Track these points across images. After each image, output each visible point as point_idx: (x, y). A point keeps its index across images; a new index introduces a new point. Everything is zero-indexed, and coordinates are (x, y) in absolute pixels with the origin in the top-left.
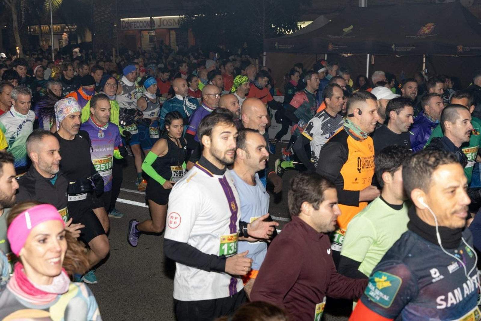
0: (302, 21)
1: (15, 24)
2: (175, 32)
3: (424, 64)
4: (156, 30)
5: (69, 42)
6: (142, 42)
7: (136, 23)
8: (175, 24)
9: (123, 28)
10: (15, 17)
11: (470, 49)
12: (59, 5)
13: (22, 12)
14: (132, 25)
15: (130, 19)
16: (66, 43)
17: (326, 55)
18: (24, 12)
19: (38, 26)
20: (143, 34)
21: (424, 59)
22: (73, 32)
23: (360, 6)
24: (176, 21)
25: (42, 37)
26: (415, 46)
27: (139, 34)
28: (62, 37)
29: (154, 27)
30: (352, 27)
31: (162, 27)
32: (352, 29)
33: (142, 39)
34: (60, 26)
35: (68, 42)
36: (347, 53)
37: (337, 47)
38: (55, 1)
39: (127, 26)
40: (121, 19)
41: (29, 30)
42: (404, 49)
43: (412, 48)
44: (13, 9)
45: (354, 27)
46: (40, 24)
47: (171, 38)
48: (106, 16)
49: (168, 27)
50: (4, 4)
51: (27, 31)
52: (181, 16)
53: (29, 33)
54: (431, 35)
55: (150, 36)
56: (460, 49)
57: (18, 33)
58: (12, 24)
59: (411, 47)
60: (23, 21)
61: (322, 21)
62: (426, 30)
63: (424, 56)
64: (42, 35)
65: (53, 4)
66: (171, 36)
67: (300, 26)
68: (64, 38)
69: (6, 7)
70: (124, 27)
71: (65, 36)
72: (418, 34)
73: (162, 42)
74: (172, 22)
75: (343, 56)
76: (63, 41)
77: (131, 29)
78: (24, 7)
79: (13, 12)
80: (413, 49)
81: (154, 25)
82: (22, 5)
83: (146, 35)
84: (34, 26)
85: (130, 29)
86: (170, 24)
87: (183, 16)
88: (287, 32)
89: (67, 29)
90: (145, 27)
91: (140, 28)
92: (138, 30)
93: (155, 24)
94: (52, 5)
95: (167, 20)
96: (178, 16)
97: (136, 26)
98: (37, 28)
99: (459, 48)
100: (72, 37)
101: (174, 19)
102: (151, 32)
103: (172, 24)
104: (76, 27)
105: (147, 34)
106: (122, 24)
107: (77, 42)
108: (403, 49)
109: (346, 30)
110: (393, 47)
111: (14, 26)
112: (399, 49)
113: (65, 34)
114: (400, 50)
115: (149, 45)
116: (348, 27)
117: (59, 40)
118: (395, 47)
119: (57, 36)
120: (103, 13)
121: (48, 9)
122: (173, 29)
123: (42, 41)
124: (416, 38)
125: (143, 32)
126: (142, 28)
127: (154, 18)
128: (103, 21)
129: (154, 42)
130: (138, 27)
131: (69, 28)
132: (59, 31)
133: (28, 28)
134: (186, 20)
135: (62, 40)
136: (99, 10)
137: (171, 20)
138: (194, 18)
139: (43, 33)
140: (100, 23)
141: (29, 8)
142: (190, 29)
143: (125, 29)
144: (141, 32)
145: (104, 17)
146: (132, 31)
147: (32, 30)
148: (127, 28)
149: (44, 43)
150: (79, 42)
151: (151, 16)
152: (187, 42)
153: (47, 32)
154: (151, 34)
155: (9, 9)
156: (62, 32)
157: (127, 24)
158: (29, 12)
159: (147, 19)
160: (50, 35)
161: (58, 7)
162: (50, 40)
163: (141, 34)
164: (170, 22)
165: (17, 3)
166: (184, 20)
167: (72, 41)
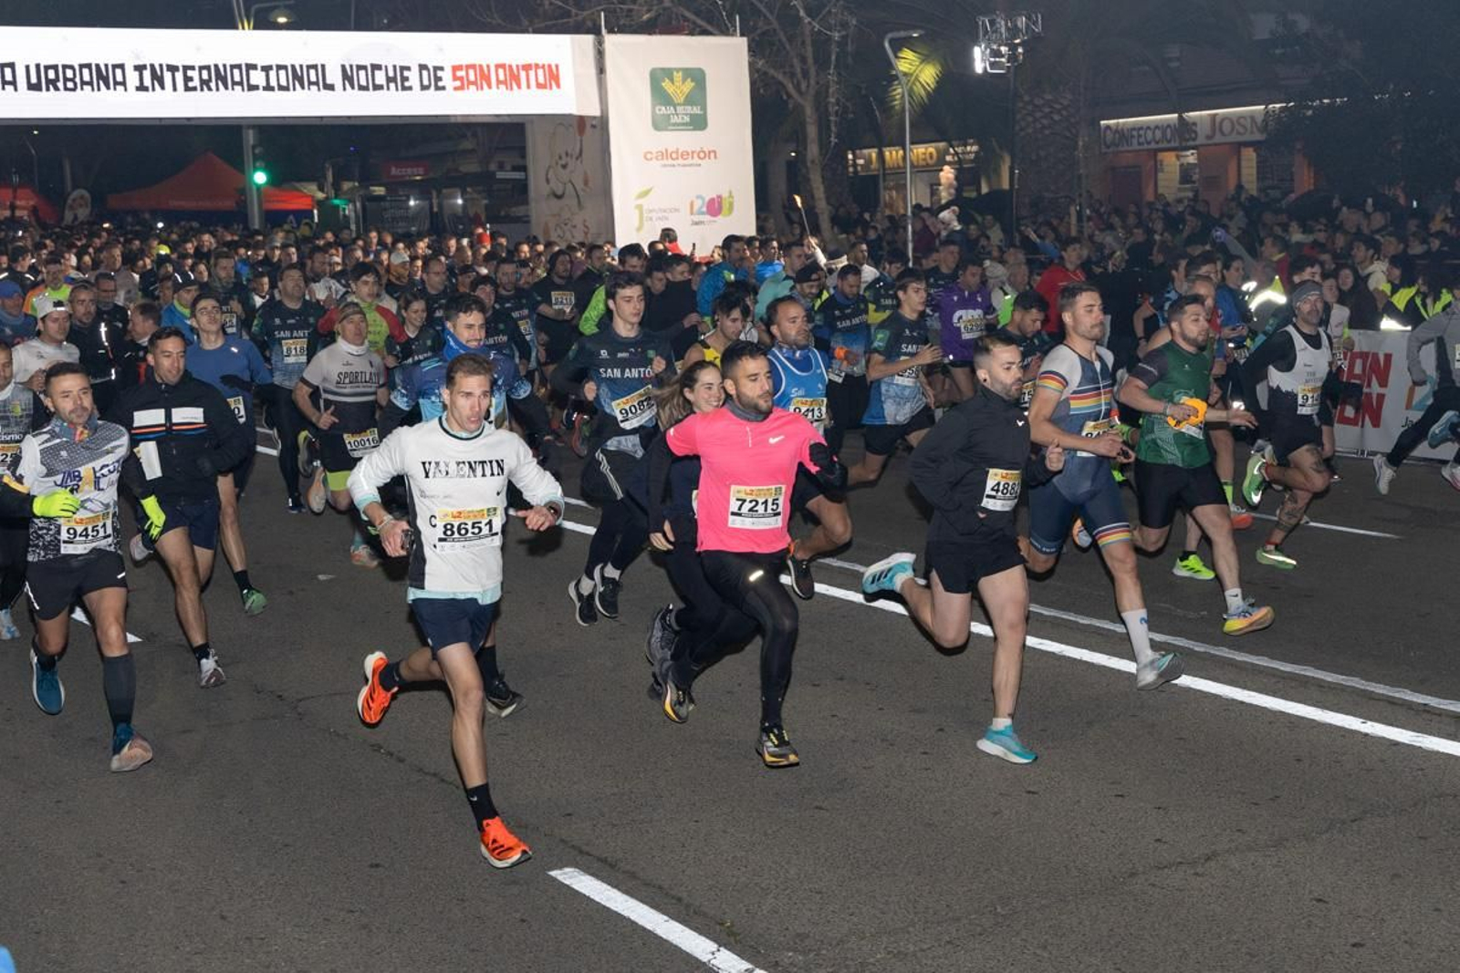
1: (813, 150)
2: (1255, 151)
4: (1201, 149)
5: (959, 190)
6: (1160, 183)
7: (1142, 132)
8: (1255, 129)
9: (1108, 147)
10: (812, 131)
12: (928, 93)
13: (831, 118)
14: (1132, 137)
15: (1121, 121)
16: (950, 194)
18: (837, 115)
19: (876, 150)
20: (1161, 161)
22: (972, 161)
24: (1259, 119)
25: (884, 180)
27: (1152, 163)
28: (939, 179)
29: (1194, 139)
31: (1218, 139)
33: (1160, 175)
34: (938, 150)
35: (957, 190)
38: (918, 84)
39: (1117, 141)
40: (1102, 122)
41: (851, 162)
44: (809, 111)
46: (880, 144)
47: (1244, 171)
48: (1056, 117)
49: (1234, 138)
50: (785, 97)
51: (846, 167)
52: (1270, 106)
53: (851, 169)
55: (1182, 165)
57: (819, 172)
58: (805, 149)
60: (833, 140)
64: (884, 175)
65: (911, 93)
66: (1244, 163)
68: (943, 181)
69: (791, 106)
70: (1108, 143)
71: (947, 174)
73: (1212, 182)
74: (1248, 123)
76: (941, 188)
77: (1130, 148)
78: (838, 102)
79: (808, 120)
81: (1193, 135)
82: (830, 99)
83: (1171, 162)
84: (866, 151)
85: (1126, 148)
86: (1241, 130)
87: (1278, 105)
89: (952, 155)
90: (1169, 142)
91: (1153, 146)
92: (1148, 150)
93: (1195, 132)
94: (910, 96)
95: (1231, 120)
96: (1263, 107)
97: (1142, 140)
100: (966, 177)
101: (1252, 117)
102: (1184, 153)
103: (1244, 127)
104: (975, 148)
105: (1174, 159)
106: (1105, 137)
107: (979, 189)
111: (811, 155)
113: (946, 168)
115: (1180, 190)
117: (932, 185)
119: (925, 174)
120: (1047, 110)
121: (897, 108)
122: (1247, 144)
123: (885, 188)
125: (1161, 156)
126: (1160, 146)
127: (1192, 115)
128: (1047, 132)
129: (1194, 182)
130: (1149, 143)
131: (956, 153)
132: (930, 162)
133: (850, 156)
134: (1285, 119)
135: (940, 185)
136: (1038, 101)
137: (1244, 117)
138: (1310, 112)
139: (890, 169)
140: (1040, 136)
141: (849, 104)
142: (1298, 146)
143: (1111, 150)
144: (1155, 156)
145: (1052, 118)
146: (1129, 155)
147: (861, 162)
148: (1117, 146)
149: (894, 193)
150: (985, 190)
151: (1180, 110)
152: (1292, 180)
153: (901, 164)
154: (1185, 161)
155: (799, 109)
156: (941, 162)
157: (1117, 136)
158: (851, 116)
159: (1172, 119)
160: (905, 173)
161: (926, 100)
162: (905, 185)
163: (1156, 161)
164: (1239, 124)
165: (818, 94)
166: (1279, 118)
167: (965, 188)
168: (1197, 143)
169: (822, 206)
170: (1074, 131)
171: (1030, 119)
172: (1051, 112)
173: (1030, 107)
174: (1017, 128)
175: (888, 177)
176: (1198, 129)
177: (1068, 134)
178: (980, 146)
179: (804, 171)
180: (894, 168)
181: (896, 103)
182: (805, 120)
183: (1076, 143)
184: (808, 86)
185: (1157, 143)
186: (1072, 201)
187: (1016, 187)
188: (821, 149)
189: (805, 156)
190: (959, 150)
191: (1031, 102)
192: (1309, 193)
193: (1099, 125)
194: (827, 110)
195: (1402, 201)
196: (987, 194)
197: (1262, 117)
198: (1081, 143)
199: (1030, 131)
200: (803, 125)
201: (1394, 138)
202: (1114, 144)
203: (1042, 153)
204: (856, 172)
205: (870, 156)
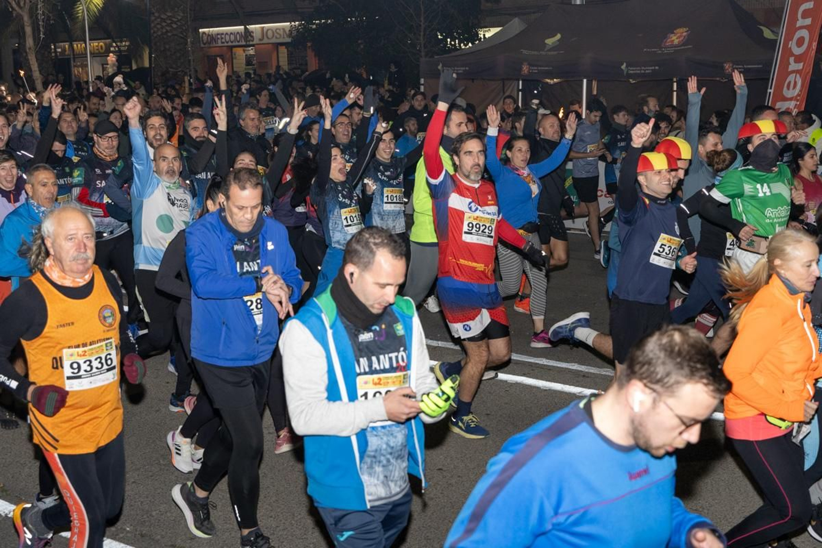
0: (486, 27)
1: (30, 42)
2: (286, 48)
3: (675, 93)
4: (256, 46)
5: (119, 68)
6: (234, 66)
7: (223, 36)
8: (285, 36)
9: (205, 44)
10: (28, 30)
11: (744, 68)
12: (98, 10)
13: (40, 23)
14: (219, 38)
15: (211, 29)
16: (113, 70)
17: (521, 82)
18: (43, 22)
19: (68, 43)
20: (235, 53)
21: (675, 84)
22: (125, 51)
23: (573, 3)
24: (288, 32)
25: (74, 61)
26: (657, 66)
27: (230, 54)
28: (107, 61)
29: (253, 41)
30: (559, 36)
31: (265, 41)
32: (558, 40)
33: (235, 61)
34: (105, 44)
36: (552, 79)
37: (535, 68)
38: (92, 4)
41: (53, 50)
42: (641, 70)
43: (653, 68)
44: (26, 18)
45: (562, 36)
46: (71, 40)
47: (280, 59)
49: (274, 40)
50: (10, 10)
51: (50, 52)
52: (293, 23)
53: (53, 55)
54: (683, 47)
55: (246, 55)
56: (727, 69)
57: (34, 54)
58: (25, 41)
59: (652, 66)
60: (42, 36)
61: (516, 25)
62: (676, 38)
63: (675, 80)
64: (74, 58)
65: (88, 9)
66: (280, 55)
67: (484, 35)
68: (110, 62)
69: (14, 15)
70: (205, 42)
71: (112, 58)
72: (663, 46)
73: (263, 65)
74: (281, 32)
75: (547, 83)
77: (217, 45)
78: (43, 14)
79: (26, 24)
80: (655, 69)
81: (251, 39)
82: (39, 12)
83: (240, 53)
84: (62, 44)
85: (214, 45)
86: (278, 36)
87: (297, 23)
88: (462, 45)
89: (114, 47)
90: (239, 42)
91: (230, 44)
92: (227, 46)
93: (252, 37)
94: (87, 11)
95: (272, 30)
96: (289, 23)
97: (223, 40)
98: (67, 46)
99: (727, 67)
100: (123, 60)
101: (283, 29)
102: (247, 49)
103: (280, 35)
104: (127, 44)
105: (242, 52)
106: (202, 38)
107: (131, 67)
108: (638, 70)
109: (550, 41)
110: (623, 67)
111: (28, 45)
112: (632, 70)
113: (111, 54)
114: (635, 72)
115: (246, 69)
116: (554, 36)
117: (103, 65)
118: (627, 67)
119: (99, 58)
120: (169, 22)
121: (80, 17)
122: (282, 44)
123: (75, 66)
124: (660, 52)
126: (234, 44)
127: (251, 27)
128: (169, 34)
129: (254, 65)
130: (227, 42)
131: (117, 46)
132: (100, 50)
133: (53, 47)
134: (301, 30)
135: (108, 64)
136: (163, 16)
137: (280, 29)
138: (314, 27)
139: (77, 55)
140: (165, 36)
141: (51, 15)
142: (309, 44)
143: (206, 46)
144: (232, 50)
145: (172, 27)
146: (217, 48)
147: (59, 50)
148: (210, 43)
149: (80, 69)
150: (134, 67)
151: (244, 24)
152: (306, 64)
153: (84, 52)
154: (248, 53)
155: (20, 17)
156: (108, 52)
157: (209, 38)
158: (51, 22)
159: (240, 29)
160: (87, 57)
161: (97, 14)
162: (87, 65)
163: (232, 52)
164: (278, 33)
165: (31, 9)
166: (298, 30)
167: (123, 67)
168: (254, 43)
169: (36, 74)
170: (185, 34)
171: (159, 26)
172: (171, 23)
173: (159, 20)
174: (152, 31)
175: (76, 60)
176: (254, 35)
177: (181, 35)
178: (130, 41)
179: (24, 54)
180: (79, 54)
181: (80, 15)
182: (23, 24)
183: (187, 40)
184: (24, 4)
185: (232, 42)
186: (186, 74)
187: (153, 66)
188: (35, 42)
189: (25, 46)
190: (118, 44)
191: (159, 17)
192: (316, 70)
193: (199, 31)
194: (37, 18)
195: (365, 76)
196: (135, 70)
197: (289, 29)
198: (189, 40)
199: (159, 33)
200: (23, 28)
201: (360, 42)
202: (208, 42)
203: (167, 47)
204: (56, 55)
205: (65, 47)
